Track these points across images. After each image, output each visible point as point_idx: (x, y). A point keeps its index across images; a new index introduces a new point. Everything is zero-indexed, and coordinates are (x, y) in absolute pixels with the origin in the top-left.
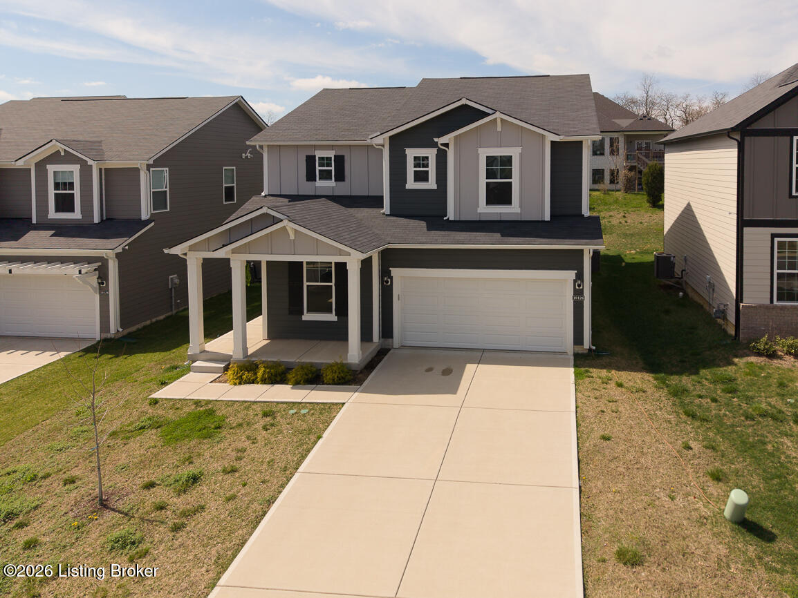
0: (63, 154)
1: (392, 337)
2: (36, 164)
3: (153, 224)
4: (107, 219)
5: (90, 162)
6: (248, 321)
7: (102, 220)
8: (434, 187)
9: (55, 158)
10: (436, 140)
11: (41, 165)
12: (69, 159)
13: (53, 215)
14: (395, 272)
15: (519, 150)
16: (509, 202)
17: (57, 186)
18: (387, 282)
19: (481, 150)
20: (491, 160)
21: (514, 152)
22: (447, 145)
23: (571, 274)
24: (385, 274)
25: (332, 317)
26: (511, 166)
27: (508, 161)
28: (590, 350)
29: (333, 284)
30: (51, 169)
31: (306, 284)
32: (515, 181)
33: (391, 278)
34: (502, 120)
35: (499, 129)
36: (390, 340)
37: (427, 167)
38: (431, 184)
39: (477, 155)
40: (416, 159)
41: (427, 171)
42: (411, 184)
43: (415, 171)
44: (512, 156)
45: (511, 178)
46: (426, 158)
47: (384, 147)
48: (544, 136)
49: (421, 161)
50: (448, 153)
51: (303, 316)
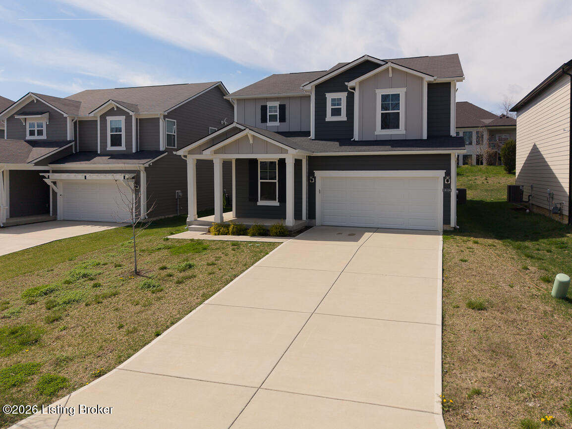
0: (115, 109)
1: (315, 219)
2: (101, 117)
3: (166, 153)
4: (140, 151)
5: (131, 113)
6: (224, 213)
7: (137, 152)
8: (345, 119)
9: (111, 112)
10: (346, 83)
11: (103, 117)
12: (119, 112)
13: (110, 148)
14: (318, 174)
15: (404, 89)
16: (397, 127)
17: (112, 130)
18: (312, 180)
19: (377, 91)
20: (385, 98)
21: (401, 92)
22: (354, 89)
23: (442, 173)
24: (311, 175)
25: (276, 203)
26: (399, 101)
27: (397, 97)
28: (455, 228)
29: (277, 181)
30: (109, 119)
31: (260, 181)
32: (402, 111)
33: (315, 178)
34: (393, 69)
35: (391, 75)
36: (314, 220)
37: (341, 105)
38: (343, 117)
39: (376, 94)
40: (333, 100)
41: (341, 108)
42: (329, 118)
43: (332, 109)
44: (399, 94)
45: (399, 110)
46: (339, 100)
47: (311, 93)
48: (423, 79)
49: (336, 101)
50: (355, 94)
51: (258, 202)
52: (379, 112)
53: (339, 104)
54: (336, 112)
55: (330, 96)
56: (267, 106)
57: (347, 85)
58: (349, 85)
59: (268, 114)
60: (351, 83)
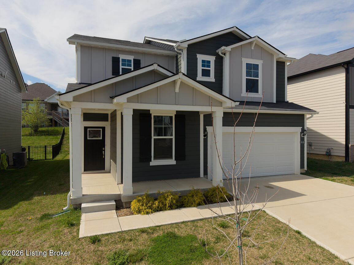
8: (213, 80)
14: (209, 129)
15: (262, 62)
18: (205, 136)
19: (243, 59)
20: (248, 66)
21: (259, 63)
23: (299, 129)
25: (172, 162)
26: (258, 70)
27: (256, 67)
28: (306, 171)
31: (153, 138)
32: (260, 79)
35: (253, 48)
37: (210, 67)
38: (212, 79)
39: (242, 62)
40: (203, 61)
41: (210, 70)
42: (200, 77)
43: (202, 69)
44: (258, 65)
45: (258, 77)
46: (209, 62)
47: (183, 51)
48: (273, 55)
49: (206, 63)
50: (225, 59)
51: (150, 162)
52: (244, 78)
53: (209, 66)
54: (206, 73)
55: (201, 58)
56: (119, 58)
57: (225, 49)
58: (226, 50)
59: (121, 67)
60: (229, 48)
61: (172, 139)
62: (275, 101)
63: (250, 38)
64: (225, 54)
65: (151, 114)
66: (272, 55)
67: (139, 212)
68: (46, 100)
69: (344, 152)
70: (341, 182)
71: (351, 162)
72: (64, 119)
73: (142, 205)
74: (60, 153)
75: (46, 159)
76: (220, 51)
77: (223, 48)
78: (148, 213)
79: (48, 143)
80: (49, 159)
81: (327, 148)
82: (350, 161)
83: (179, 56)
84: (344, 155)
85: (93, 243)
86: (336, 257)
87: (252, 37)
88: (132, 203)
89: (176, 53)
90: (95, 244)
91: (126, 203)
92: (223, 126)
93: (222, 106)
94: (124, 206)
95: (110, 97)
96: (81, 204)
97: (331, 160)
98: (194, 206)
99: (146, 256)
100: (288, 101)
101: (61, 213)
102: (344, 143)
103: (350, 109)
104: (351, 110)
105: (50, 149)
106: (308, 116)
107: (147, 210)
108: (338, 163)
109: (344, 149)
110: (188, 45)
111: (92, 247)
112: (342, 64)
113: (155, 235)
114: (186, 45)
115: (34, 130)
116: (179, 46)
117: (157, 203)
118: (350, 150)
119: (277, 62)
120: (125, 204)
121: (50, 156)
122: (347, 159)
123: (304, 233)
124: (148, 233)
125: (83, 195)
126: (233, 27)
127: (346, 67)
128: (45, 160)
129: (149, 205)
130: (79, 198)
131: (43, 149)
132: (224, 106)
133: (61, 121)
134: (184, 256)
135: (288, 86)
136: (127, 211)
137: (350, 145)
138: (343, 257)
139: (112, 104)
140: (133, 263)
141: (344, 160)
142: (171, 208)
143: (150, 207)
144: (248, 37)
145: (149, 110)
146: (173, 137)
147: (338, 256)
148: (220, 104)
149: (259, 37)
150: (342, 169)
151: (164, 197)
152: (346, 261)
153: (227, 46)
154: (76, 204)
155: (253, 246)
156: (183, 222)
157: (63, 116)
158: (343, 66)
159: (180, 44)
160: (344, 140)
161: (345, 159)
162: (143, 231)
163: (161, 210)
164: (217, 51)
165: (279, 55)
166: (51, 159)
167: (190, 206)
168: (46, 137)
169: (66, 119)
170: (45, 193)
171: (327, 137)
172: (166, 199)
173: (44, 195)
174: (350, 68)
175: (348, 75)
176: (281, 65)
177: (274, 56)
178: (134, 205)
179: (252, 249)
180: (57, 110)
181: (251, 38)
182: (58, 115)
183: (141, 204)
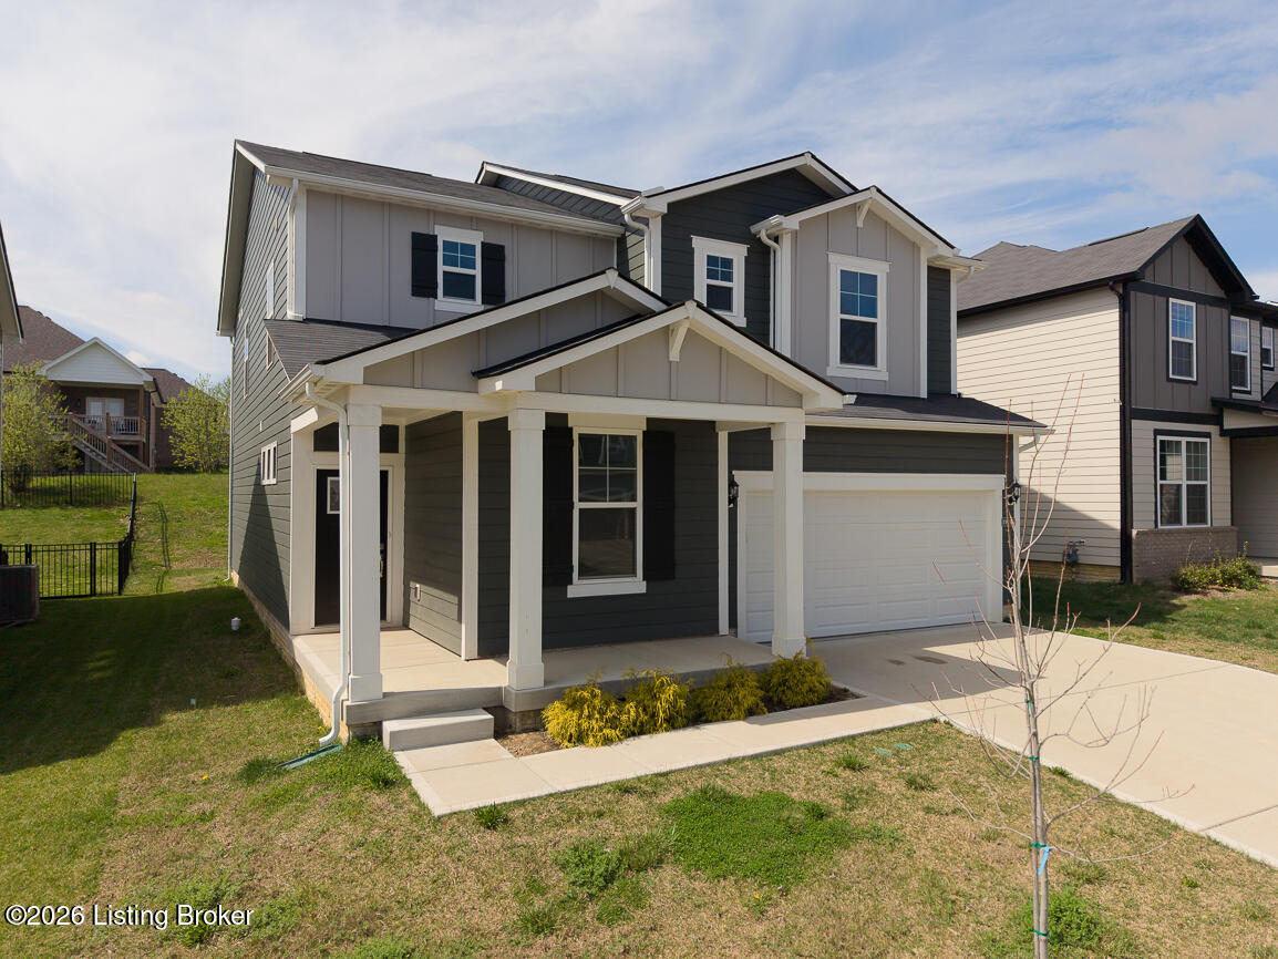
8: (744, 322)
14: (743, 481)
15: (886, 267)
16: (872, 361)
18: (731, 501)
19: (833, 258)
20: (847, 279)
21: (878, 269)
23: (999, 481)
25: (634, 585)
26: (876, 294)
27: (870, 281)
31: (578, 505)
32: (881, 320)
35: (860, 224)
36: (735, 631)
37: (730, 280)
38: (737, 317)
39: (828, 265)
40: (712, 260)
41: (731, 289)
43: (708, 286)
44: (875, 277)
45: (875, 317)
46: (728, 263)
47: (647, 225)
48: (919, 248)
49: (720, 267)
50: (778, 254)
51: (569, 587)
52: (836, 317)
53: (728, 277)
55: (704, 248)
56: (435, 238)
57: (780, 224)
58: (784, 226)
59: (441, 268)
60: (792, 222)
61: (633, 510)
62: (924, 394)
63: (852, 191)
64: (776, 240)
65: (571, 429)
66: (915, 248)
67: (580, 738)
68: (42, 372)
69: (1118, 553)
70: (1128, 640)
71: (1140, 584)
72: (114, 446)
73: (590, 717)
74: (130, 571)
75: (93, 592)
76: (762, 230)
77: (775, 219)
78: (607, 741)
79: (74, 535)
80: (107, 594)
81: (1065, 541)
82: (1135, 580)
83: (632, 239)
84: (1117, 562)
85: (488, 828)
86: (1176, 827)
87: (860, 189)
88: (545, 714)
89: (621, 230)
90: (495, 829)
91: (524, 714)
92: (806, 469)
93: (801, 407)
94: (518, 725)
95: (474, 374)
96: (380, 723)
97: (1077, 580)
98: (738, 719)
99: (667, 851)
100: (960, 394)
101: (312, 755)
102: (1118, 525)
103: (1133, 421)
104: (1135, 423)
105: (107, 558)
106: (1023, 440)
107: (607, 731)
108: (1100, 588)
109: (1118, 544)
110: (670, 205)
111: (495, 838)
112: (1111, 283)
113: (666, 798)
114: (660, 206)
115: (12, 487)
116: (641, 207)
117: (631, 707)
118: (1134, 547)
119: (930, 269)
120: (521, 720)
121: (107, 584)
122: (1128, 574)
123: (1076, 774)
124: (643, 794)
125: (385, 695)
126: (803, 155)
127: (1121, 291)
128: (91, 596)
129: (609, 714)
130: (373, 704)
131: (85, 557)
132: (808, 406)
133: (105, 452)
134: (774, 845)
135: (958, 340)
136: (536, 740)
137: (1134, 532)
138: (1193, 826)
139: (475, 395)
140: (638, 871)
141: (1117, 576)
142: (672, 723)
143: (613, 723)
144: (847, 189)
145: (566, 416)
146: (638, 505)
147: (1180, 822)
148: (796, 399)
149: (879, 191)
150: (1118, 605)
151: (650, 690)
152: (1203, 834)
153: (787, 212)
154: (363, 725)
155: (954, 812)
156: (729, 762)
157: (108, 433)
158: (1112, 289)
159: (645, 201)
160: (1118, 516)
161: (1119, 575)
162: (624, 789)
163: (642, 733)
164: (754, 229)
165: (936, 246)
166: (112, 594)
167: (724, 719)
168: (68, 513)
169: (120, 446)
170: (193, 702)
171: (1064, 506)
172: (655, 698)
173: (192, 708)
174: (1132, 293)
175: (1126, 315)
176: (939, 278)
177: (922, 249)
178: (557, 717)
179: (954, 820)
180: (84, 412)
181: (856, 191)
182: (86, 426)
183: (586, 712)
